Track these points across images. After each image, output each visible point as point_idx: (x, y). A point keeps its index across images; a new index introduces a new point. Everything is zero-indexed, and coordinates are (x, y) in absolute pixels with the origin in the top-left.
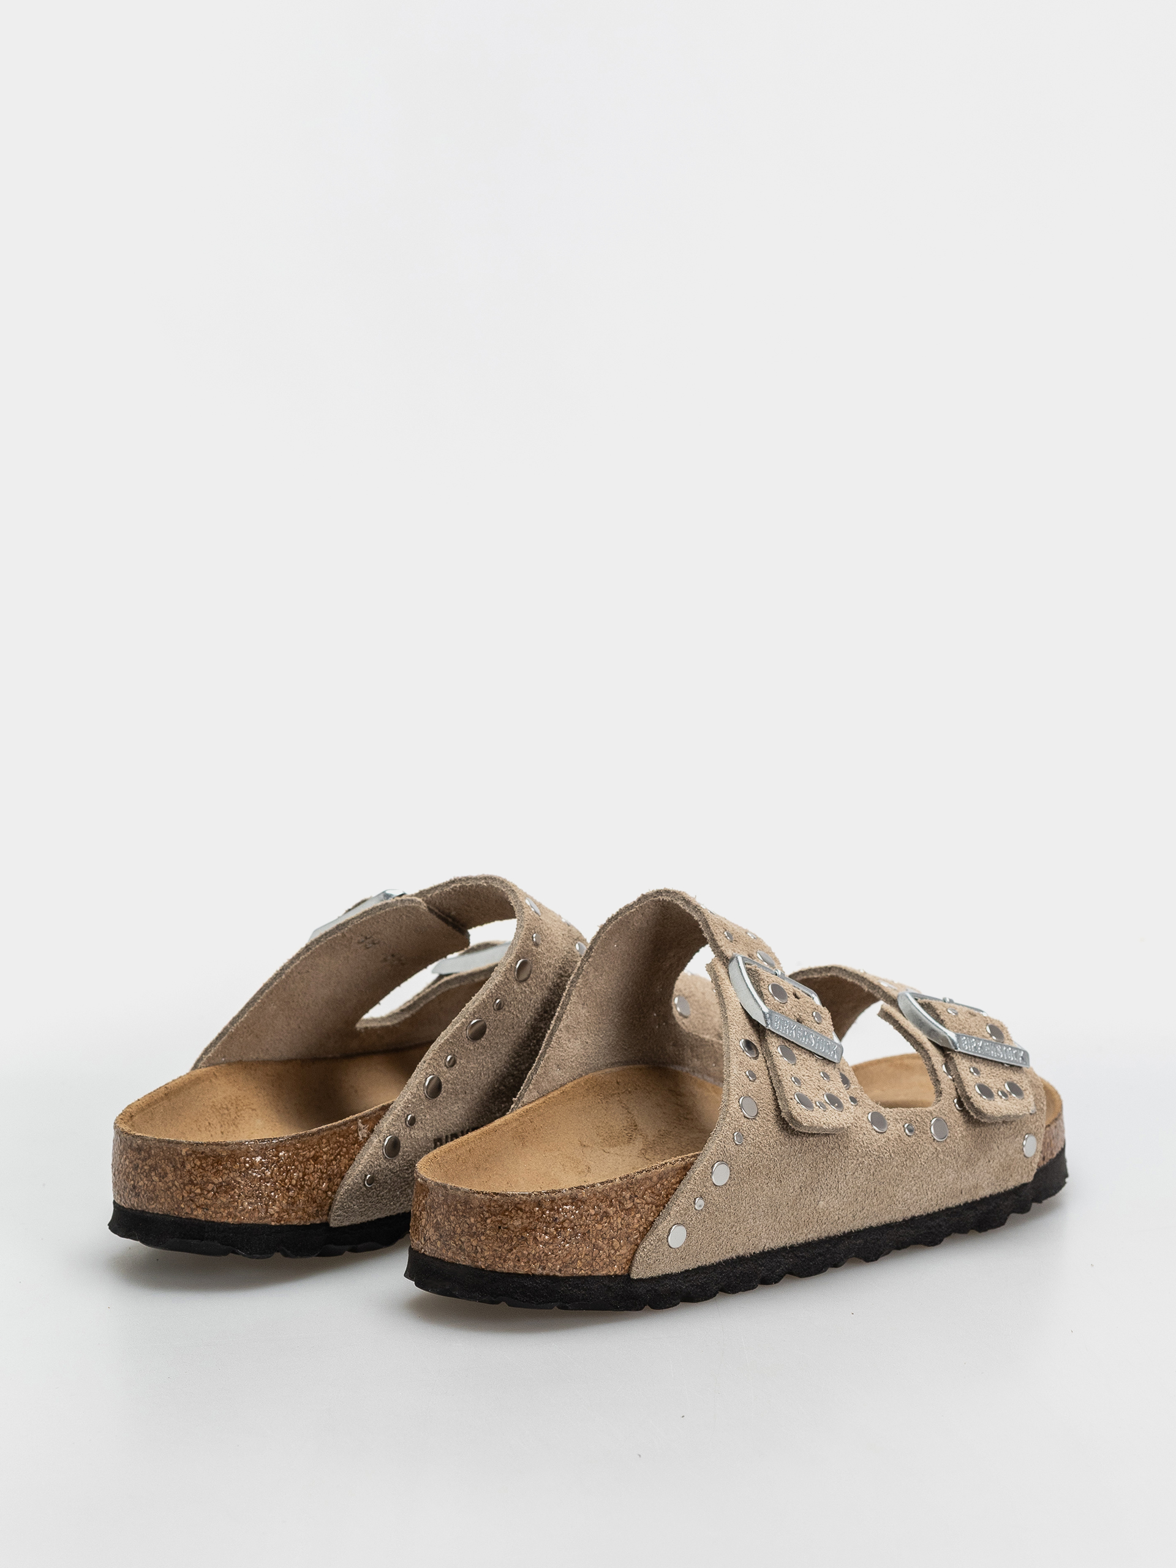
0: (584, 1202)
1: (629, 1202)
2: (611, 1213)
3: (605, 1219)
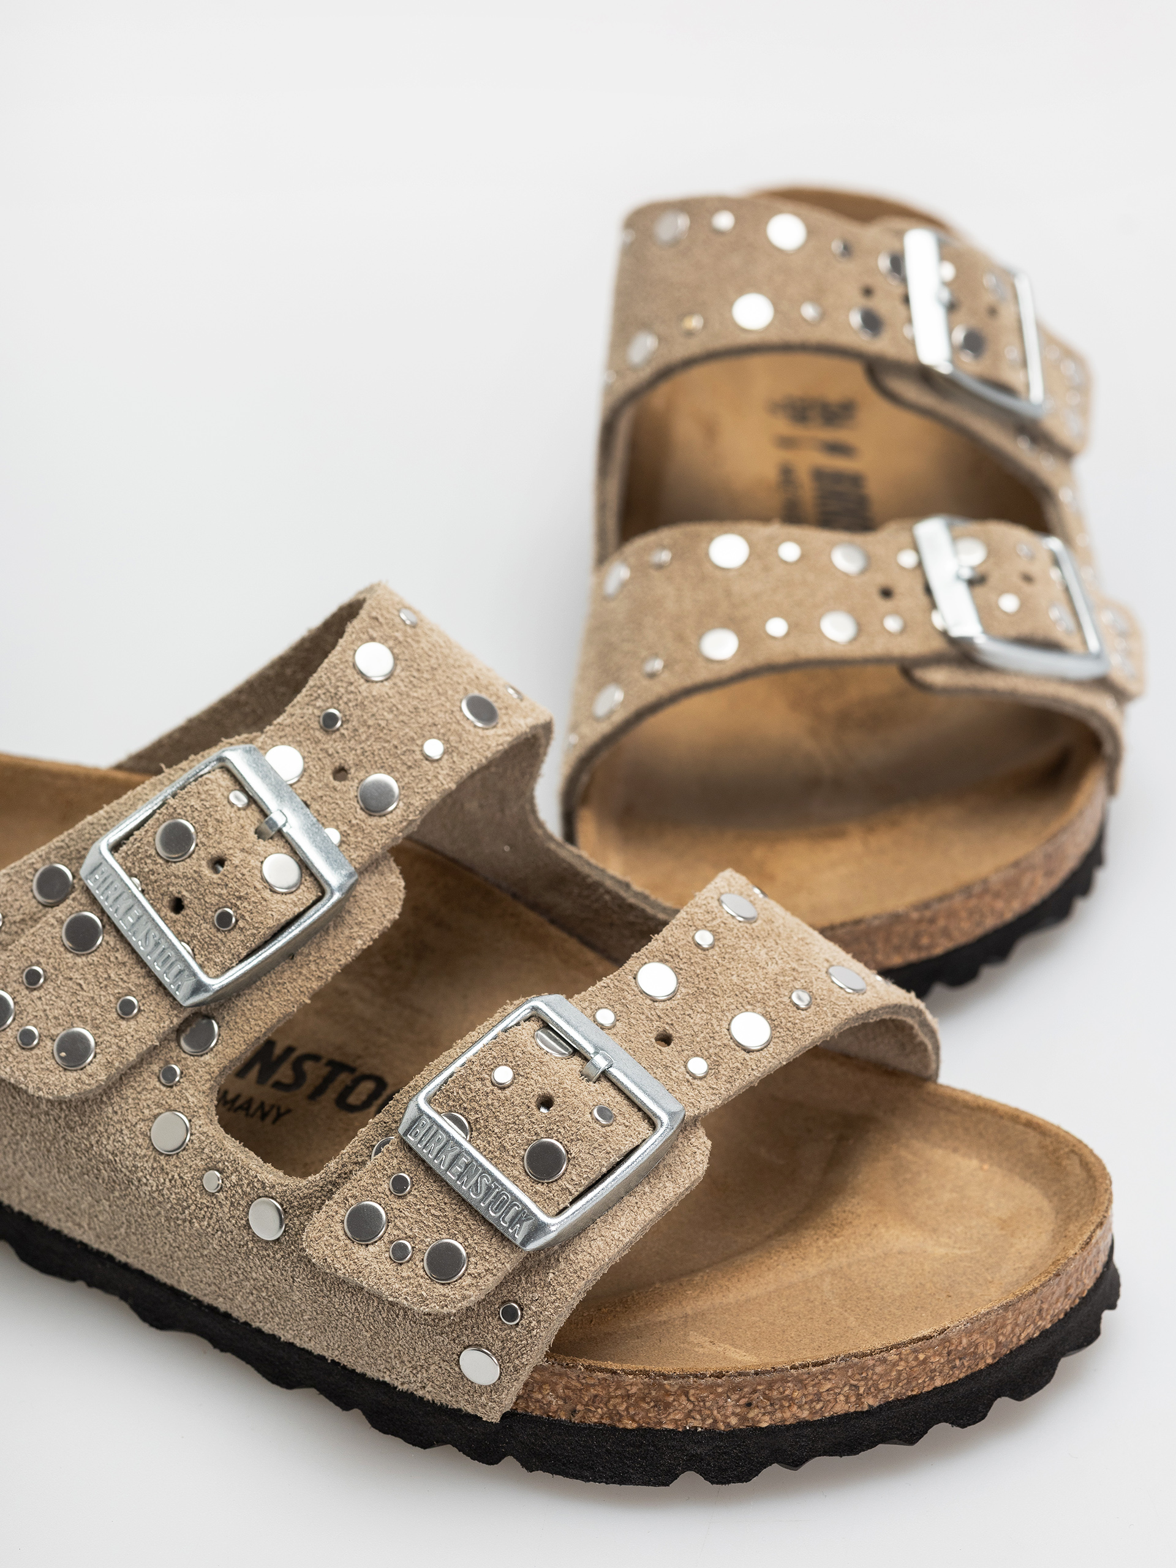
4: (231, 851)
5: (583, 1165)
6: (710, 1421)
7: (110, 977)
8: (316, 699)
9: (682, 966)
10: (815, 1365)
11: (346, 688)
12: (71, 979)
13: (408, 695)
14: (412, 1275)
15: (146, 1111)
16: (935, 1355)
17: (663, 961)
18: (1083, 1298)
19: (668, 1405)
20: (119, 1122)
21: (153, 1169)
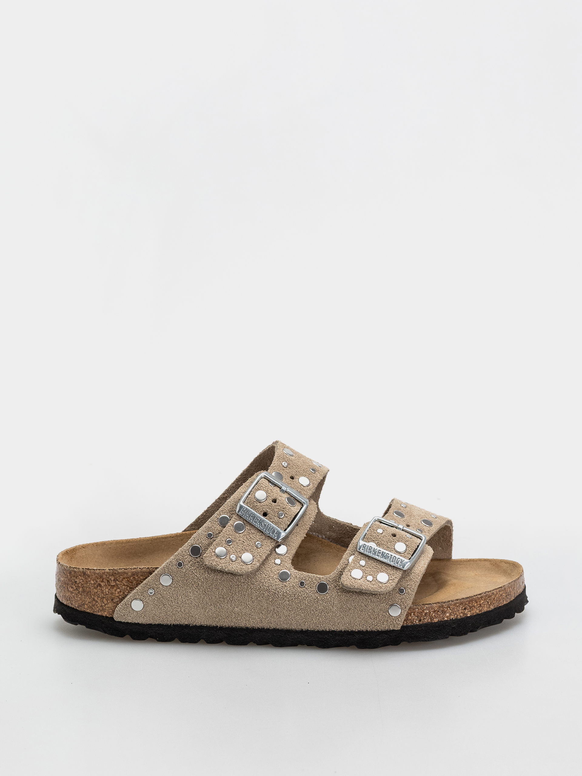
0: (89, 576)
1: (113, 582)
2: (103, 585)
3: (99, 588)
4: (277, 497)
6: (456, 616)
7: (251, 538)
10: (479, 595)
12: (240, 540)
15: (275, 572)
16: (503, 593)
19: (445, 612)
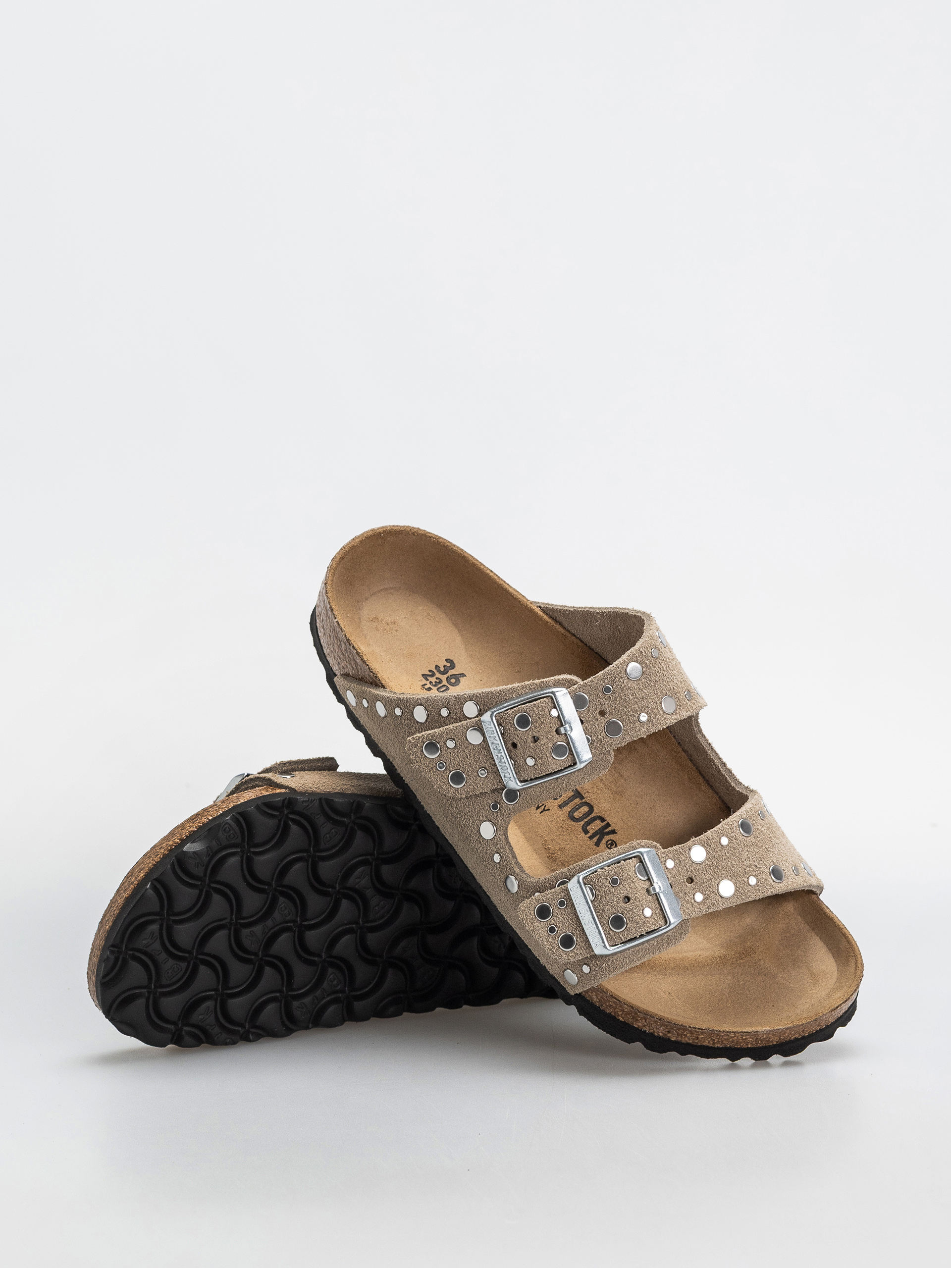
5: (630, 931)
6: (652, 1031)
8: (605, 679)
9: (710, 851)
10: (699, 1029)
11: (619, 679)
13: (642, 690)
14: (553, 941)
15: (481, 818)
16: (750, 1038)
17: (703, 846)
18: (828, 1026)
19: (637, 1020)
20: (470, 816)
21: (477, 840)
